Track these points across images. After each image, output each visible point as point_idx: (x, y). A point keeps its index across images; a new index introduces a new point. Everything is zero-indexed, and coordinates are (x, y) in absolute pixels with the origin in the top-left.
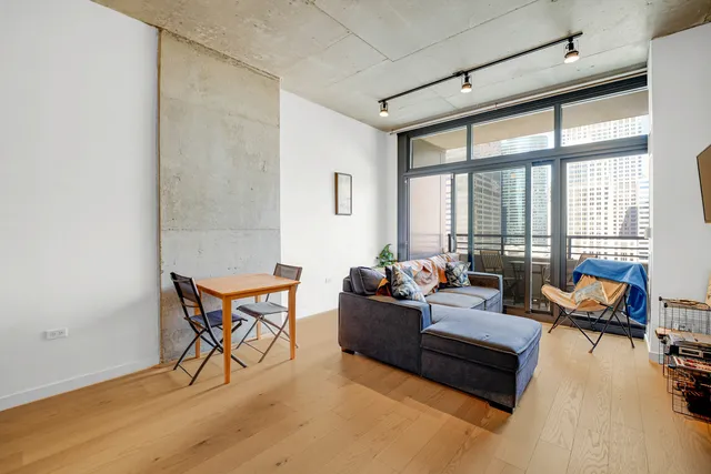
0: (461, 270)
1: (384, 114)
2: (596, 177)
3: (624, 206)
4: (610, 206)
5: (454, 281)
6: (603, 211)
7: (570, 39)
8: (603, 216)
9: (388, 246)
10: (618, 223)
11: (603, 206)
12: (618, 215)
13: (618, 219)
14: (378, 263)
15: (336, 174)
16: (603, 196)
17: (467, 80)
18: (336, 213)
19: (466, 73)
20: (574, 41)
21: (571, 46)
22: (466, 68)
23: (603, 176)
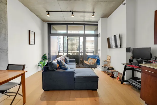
0: (68, 59)
1: (48, 16)
3: (78, 46)
5: (67, 62)
7: (93, 12)
9: (45, 54)
11: (75, 46)
13: (77, 48)
14: (42, 59)
15: (30, 31)
16: (75, 44)
17: (73, 14)
18: (30, 44)
19: (73, 12)
20: (94, 13)
21: (93, 14)
22: (73, 11)
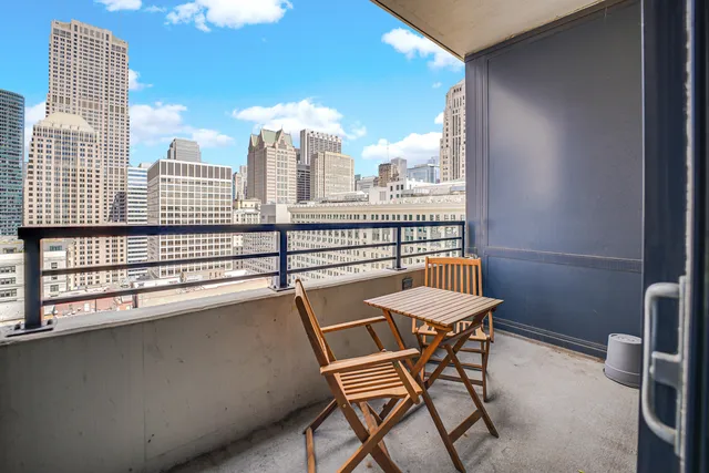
2: (86, 158)
3: (114, 191)
4: (101, 189)
6: (94, 194)
8: (94, 199)
10: (108, 206)
11: (94, 189)
12: (108, 198)
13: (108, 202)
16: (94, 179)
23: (94, 159)
